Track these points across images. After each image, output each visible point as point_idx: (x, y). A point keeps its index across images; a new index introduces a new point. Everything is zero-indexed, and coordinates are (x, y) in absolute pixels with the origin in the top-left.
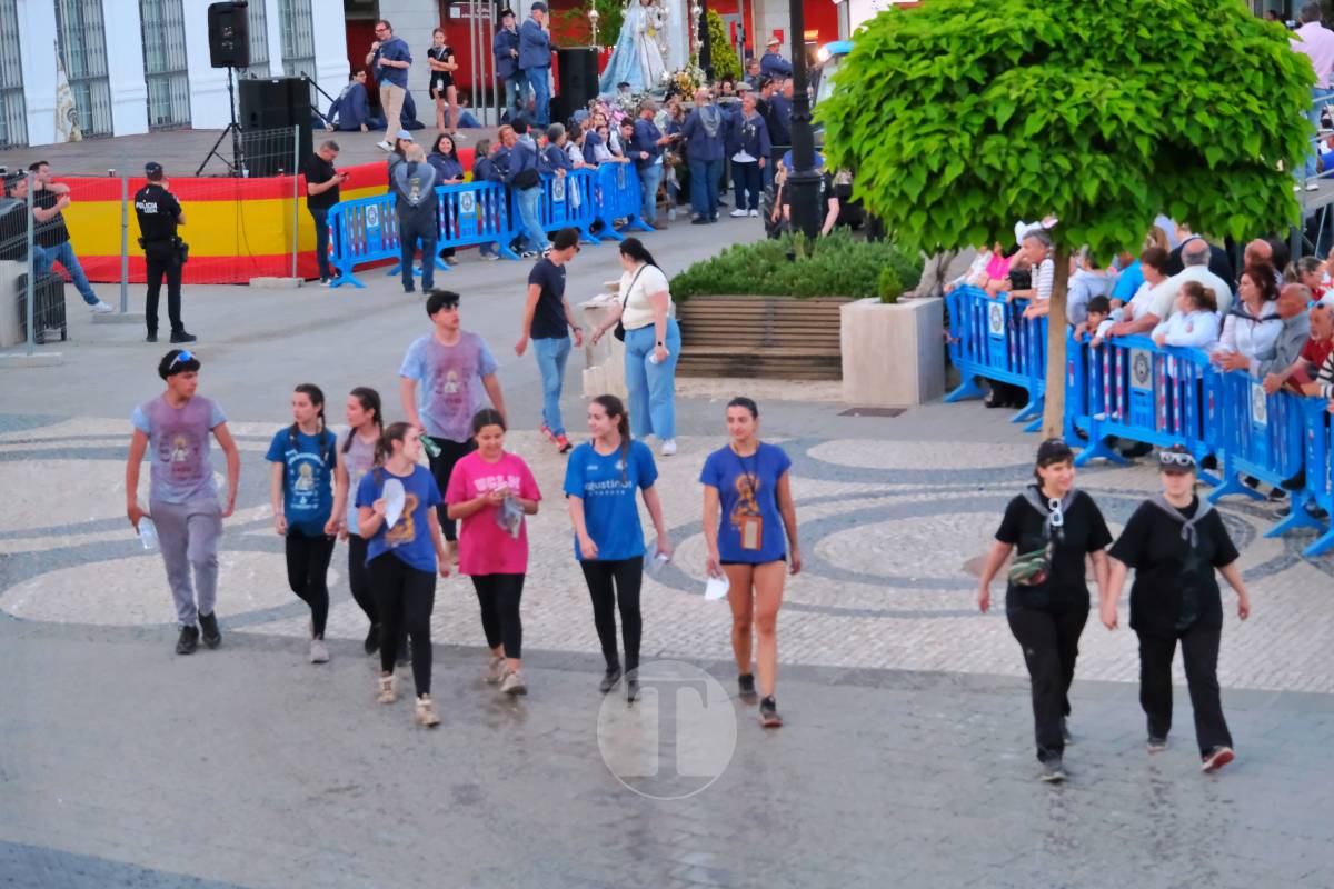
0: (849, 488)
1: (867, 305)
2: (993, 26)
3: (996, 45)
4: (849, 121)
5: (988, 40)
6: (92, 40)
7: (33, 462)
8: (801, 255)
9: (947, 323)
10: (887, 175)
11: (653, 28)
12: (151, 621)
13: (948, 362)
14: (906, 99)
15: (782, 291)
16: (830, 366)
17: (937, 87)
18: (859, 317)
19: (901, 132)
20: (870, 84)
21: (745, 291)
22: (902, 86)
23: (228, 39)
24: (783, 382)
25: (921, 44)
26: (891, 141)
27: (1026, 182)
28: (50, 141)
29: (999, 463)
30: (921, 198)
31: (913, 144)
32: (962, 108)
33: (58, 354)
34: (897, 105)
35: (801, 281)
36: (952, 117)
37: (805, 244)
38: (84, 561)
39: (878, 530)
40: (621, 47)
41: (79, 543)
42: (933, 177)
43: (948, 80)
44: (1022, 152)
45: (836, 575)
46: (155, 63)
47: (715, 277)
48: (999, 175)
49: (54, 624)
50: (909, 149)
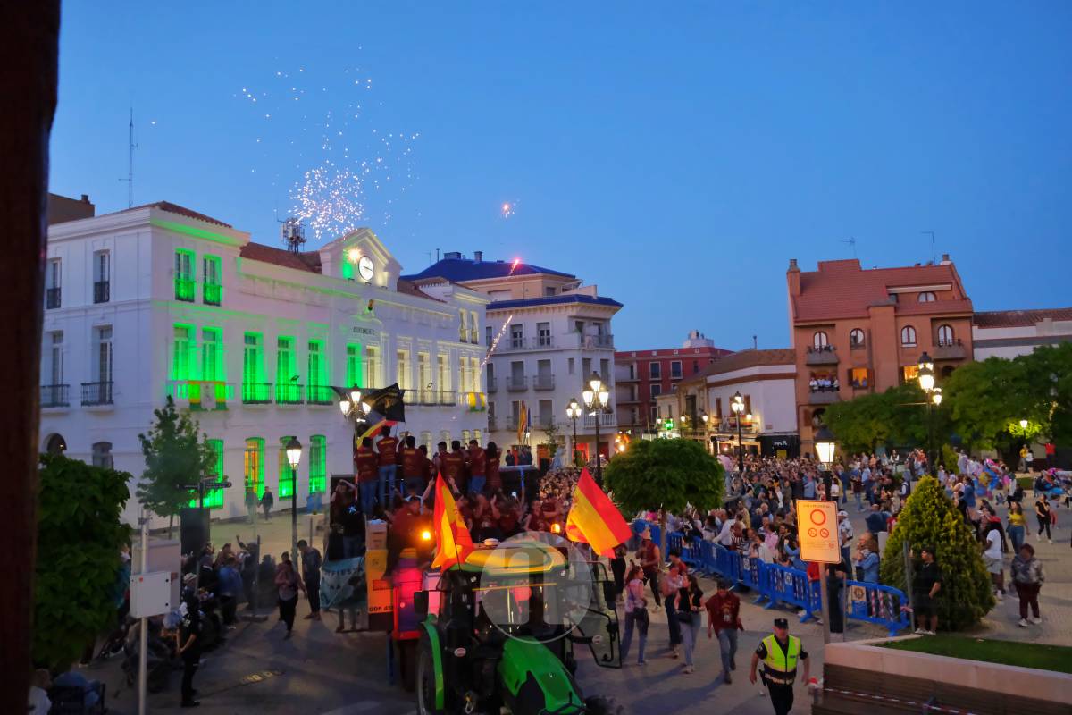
2: (646, 456)
5: (644, 459)
9: (636, 529)
14: (625, 474)
17: (632, 471)
19: (624, 482)
20: (616, 471)
22: (623, 470)
30: (628, 498)
32: (638, 476)
36: (636, 479)
42: (632, 493)
43: (635, 470)
44: (653, 487)
48: (647, 493)
50: (625, 486)
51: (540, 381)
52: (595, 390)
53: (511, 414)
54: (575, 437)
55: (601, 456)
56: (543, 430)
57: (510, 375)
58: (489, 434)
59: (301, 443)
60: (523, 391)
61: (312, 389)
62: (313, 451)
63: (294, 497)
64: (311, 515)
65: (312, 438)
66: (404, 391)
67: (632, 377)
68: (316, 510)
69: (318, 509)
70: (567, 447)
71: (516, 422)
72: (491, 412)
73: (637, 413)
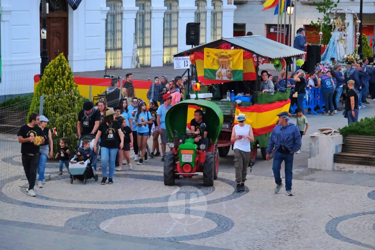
6: (147, 33)
11: (342, 39)
12: (151, 236)
21: (368, 134)
23: (193, 35)
28: (129, 68)
38: (130, 213)
40: (330, 45)
41: (128, 208)
46: (167, 43)
47: (357, 129)
49: (118, 235)
54: (361, 15)
56: (314, 4)
58: (235, 7)
70: (350, 30)
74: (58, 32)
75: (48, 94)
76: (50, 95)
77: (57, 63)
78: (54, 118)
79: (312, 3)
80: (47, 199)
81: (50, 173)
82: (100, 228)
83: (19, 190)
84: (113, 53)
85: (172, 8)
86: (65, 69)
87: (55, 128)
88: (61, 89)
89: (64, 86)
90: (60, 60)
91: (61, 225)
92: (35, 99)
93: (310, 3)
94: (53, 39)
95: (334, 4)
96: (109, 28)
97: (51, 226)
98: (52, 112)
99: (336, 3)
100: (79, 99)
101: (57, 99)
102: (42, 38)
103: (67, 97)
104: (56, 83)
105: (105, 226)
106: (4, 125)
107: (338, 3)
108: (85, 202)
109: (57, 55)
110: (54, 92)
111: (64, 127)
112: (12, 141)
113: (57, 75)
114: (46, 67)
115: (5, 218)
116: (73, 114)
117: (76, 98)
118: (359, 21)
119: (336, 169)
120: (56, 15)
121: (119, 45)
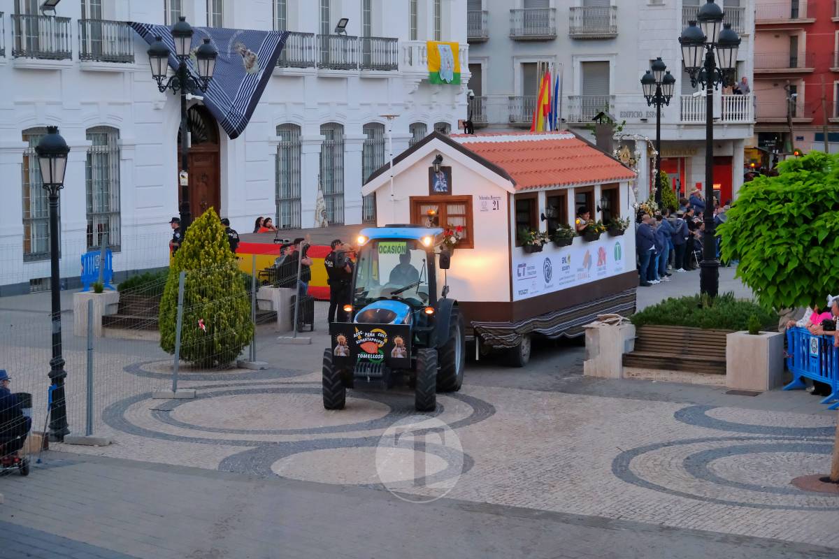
0: (728, 434)
1: (741, 334)
2: (818, 188)
3: (819, 198)
4: (736, 235)
5: (815, 195)
6: (337, 176)
7: (292, 395)
8: (706, 306)
10: (755, 265)
12: (348, 482)
13: (786, 368)
14: (768, 225)
15: (694, 325)
16: (719, 367)
17: (785, 220)
18: (737, 341)
19: (764, 243)
20: (748, 216)
21: (674, 323)
22: (765, 218)
24: (693, 374)
25: (777, 196)
26: (758, 247)
27: (833, 273)
28: (312, 227)
29: (814, 426)
30: (774, 278)
31: (771, 249)
32: (799, 232)
33: (309, 338)
34: (763, 228)
35: (705, 320)
36: (793, 236)
37: (708, 300)
38: (316, 448)
39: (743, 458)
41: (313, 439)
42: (782, 268)
43: (792, 216)
44: (832, 257)
45: (719, 481)
47: (657, 315)
48: (818, 268)
49: (299, 481)
50: (768, 252)
51: (584, 19)
52: (710, 40)
53: (518, 91)
54: (658, 143)
55: (716, 186)
57: (518, 4)
59: (68, 144)
60: (548, 40)
61: (89, 26)
62: (95, 162)
63: (55, 256)
64: (90, 294)
65: (91, 133)
66: (286, 35)
67: (794, 12)
68: (100, 281)
69: (106, 281)
70: (642, 167)
71: (528, 108)
72: (475, 84)
73: (801, 95)
74: (205, 175)
75: (191, 269)
76: (194, 270)
77: (204, 223)
78: (200, 305)
79: (585, 125)
80: (191, 427)
81: (195, 388)
82: (271, 472)
83: (149, 414)
84: (287, 204)
85: (376, 136)
86: (217, 231)
87: (202, 320)
88: (211, 260)
89: (215, 257)
90: (209, 218)
91: (214, 466)
92: (171, 277)
93: (582, 125)
94: (197, 186)
95: (618, 126)
96: (281, 168)
97: (197, 468)
98: (198, 296)
99: (621, 126)
100: (237, 275)
101: (205, 276)
102: (182, 184)
103: (220, 274)
104: (202, 252)
105: (280, 467)
106: (127, 317)
107: (624, 127)
108: (248, 432)
109: (203, 209)
110: (200, 265)
111: (215, 319)
112: (138, 341)
113: (205, 240)
114: (188, 228)
115: (129, 458)
116: (229, 298)
117: (234, 274)
118: (657, 153)
119: (626, 376)
120: (202, 148)
121: (294, 194)
